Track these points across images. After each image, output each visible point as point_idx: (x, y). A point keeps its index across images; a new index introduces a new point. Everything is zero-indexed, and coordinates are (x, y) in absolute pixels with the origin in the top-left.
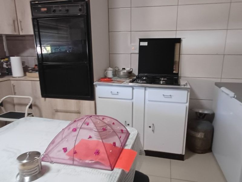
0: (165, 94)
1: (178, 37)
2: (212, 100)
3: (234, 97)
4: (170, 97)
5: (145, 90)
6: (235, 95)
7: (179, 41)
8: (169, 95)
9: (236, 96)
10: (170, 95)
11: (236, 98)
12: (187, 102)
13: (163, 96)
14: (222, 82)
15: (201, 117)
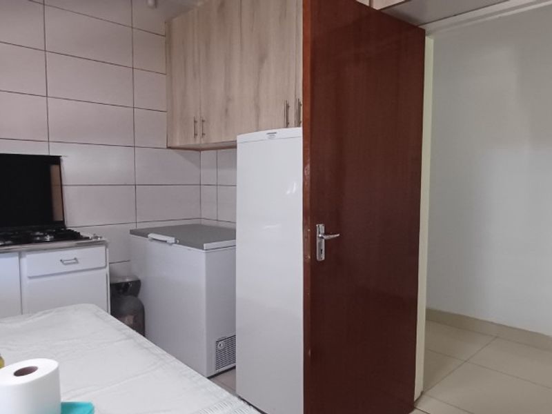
0: (63, 259)
1: (52, 154)
2: (129, 261)
3: (176, 243)
4: (74, 261)
5: (20, 257)
6: (176, 239)
7: (56, 160)
8: (73, 258)
9: (178, 241)
10: (75, 259)
11: (179, 244)
12: (106, 265)
13: (61, 263)
14: (138, 228)
15: (121, 291)
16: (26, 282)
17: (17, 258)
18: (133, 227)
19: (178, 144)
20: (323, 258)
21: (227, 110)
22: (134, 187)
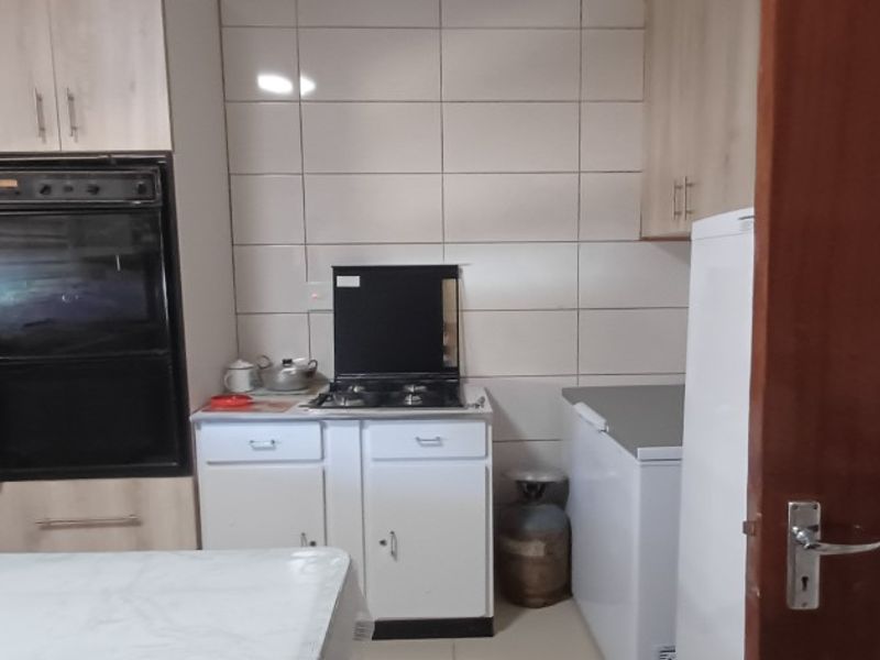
0: (421, 437)
1: (448, 262)
2: (559, 440)
3: (604, 431)
4: (437, 442)
5: (362, 427)
6: (607, 424)
8: (435, 438)
9: (608, 428)
10: (438, 439)
11: (610, 434)
12: (487, 454)
13: (416, 443)
14: (581, 385)
15: (533, 494)
16: (370, 466)
17: (357, 429)
18: (571, 383)
19: (655, 233)
20: (814, 603)
21: (727, 158)
22: (576, 312)
